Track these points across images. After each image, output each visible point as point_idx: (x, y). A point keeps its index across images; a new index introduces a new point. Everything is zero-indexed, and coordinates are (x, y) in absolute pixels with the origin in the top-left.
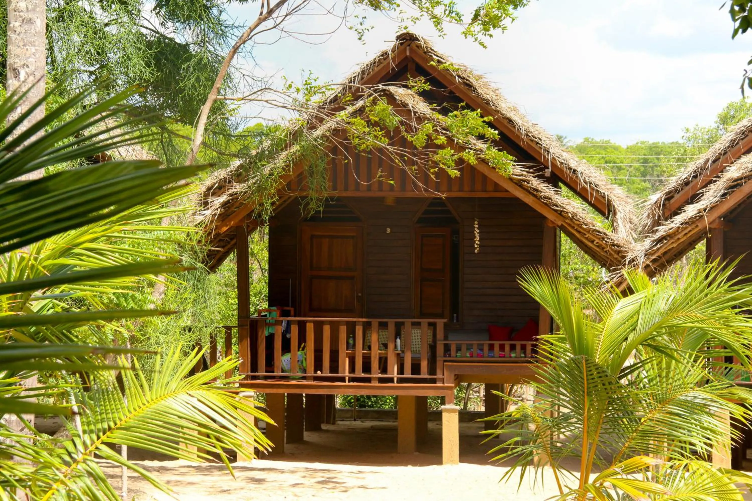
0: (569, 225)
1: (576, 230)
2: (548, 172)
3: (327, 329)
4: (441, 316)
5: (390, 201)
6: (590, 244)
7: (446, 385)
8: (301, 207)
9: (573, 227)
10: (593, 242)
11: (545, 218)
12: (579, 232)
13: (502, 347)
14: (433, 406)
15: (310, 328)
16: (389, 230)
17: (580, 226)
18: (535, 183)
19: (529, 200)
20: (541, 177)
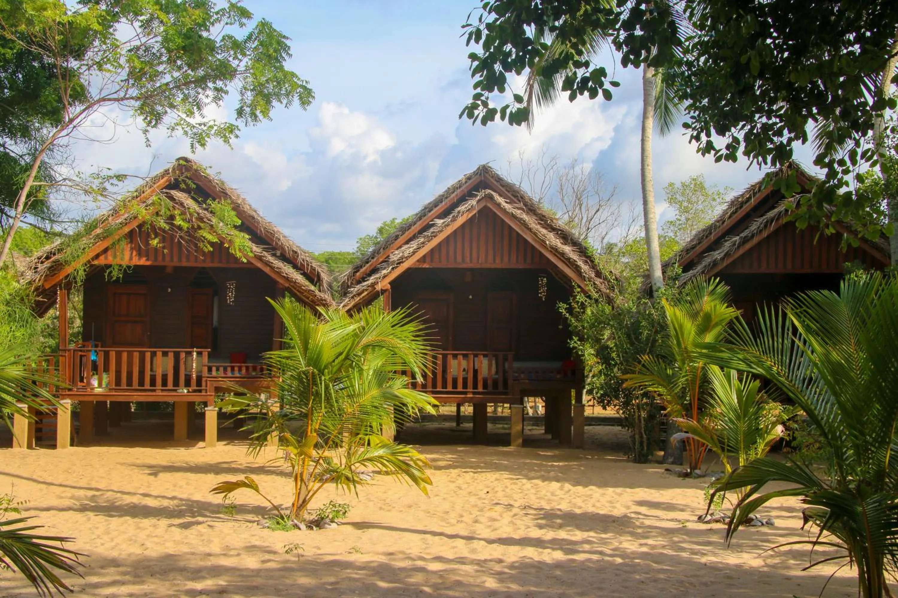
0: (293, 287)
1: (298, 291)
2: (278, 253)
3: (125, 355)
4: (206, 348)
5: (169, 270)
6: (307, 300)
7: (208, 393)
8: (106, 274)
9: (295, 289)
10: (308, 298)
11: (278, 282)
12: (299, 292)
13: (247, 368)
14: (198, 409)
15: (113, 355)
16: (169, 290)
17: (300, 287)
18: (270, 258)
19: (267, 270)
20: (274, 255)
